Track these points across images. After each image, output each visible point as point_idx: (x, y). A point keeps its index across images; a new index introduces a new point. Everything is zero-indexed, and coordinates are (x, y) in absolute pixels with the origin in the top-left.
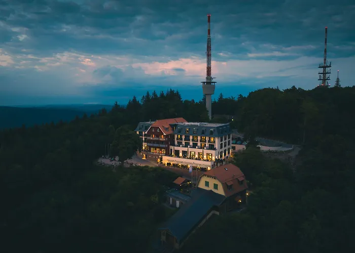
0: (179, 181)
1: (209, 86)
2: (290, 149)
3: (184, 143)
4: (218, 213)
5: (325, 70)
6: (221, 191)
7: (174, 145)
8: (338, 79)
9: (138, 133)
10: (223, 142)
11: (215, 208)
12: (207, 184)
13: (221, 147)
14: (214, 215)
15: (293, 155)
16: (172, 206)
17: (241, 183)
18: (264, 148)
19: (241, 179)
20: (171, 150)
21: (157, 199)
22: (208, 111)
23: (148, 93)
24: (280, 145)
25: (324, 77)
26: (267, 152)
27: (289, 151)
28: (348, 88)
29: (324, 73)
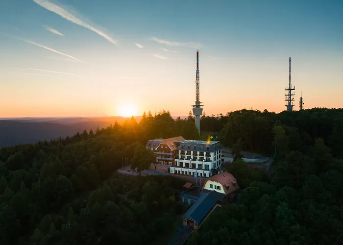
0: (188, 185)
1: (198, 108)
2: (266, 160)
3: (186, 157)
4: (220, 206)
5: (290, 92)
6: (222, 191)
7: (177, 158)
8: (301, 98)
9: (152, 149)
10: (216, 156)
11: (218, 202)
12: (211, 186)
13: (215, 160)
14: (218, 207)
15: (268, 164)
16: (185, 203)
17: (234, 185)
18: (246, 160)
19: (234, 183)
20: (176, 162)
21: (174, 198)
22: (198, 130)
23: (145, 113)
24: (258, 158)
25: (290, 97)
26: (248, 163)
27: (264, 162)
28: (308, 110)
29: (290, 95)
